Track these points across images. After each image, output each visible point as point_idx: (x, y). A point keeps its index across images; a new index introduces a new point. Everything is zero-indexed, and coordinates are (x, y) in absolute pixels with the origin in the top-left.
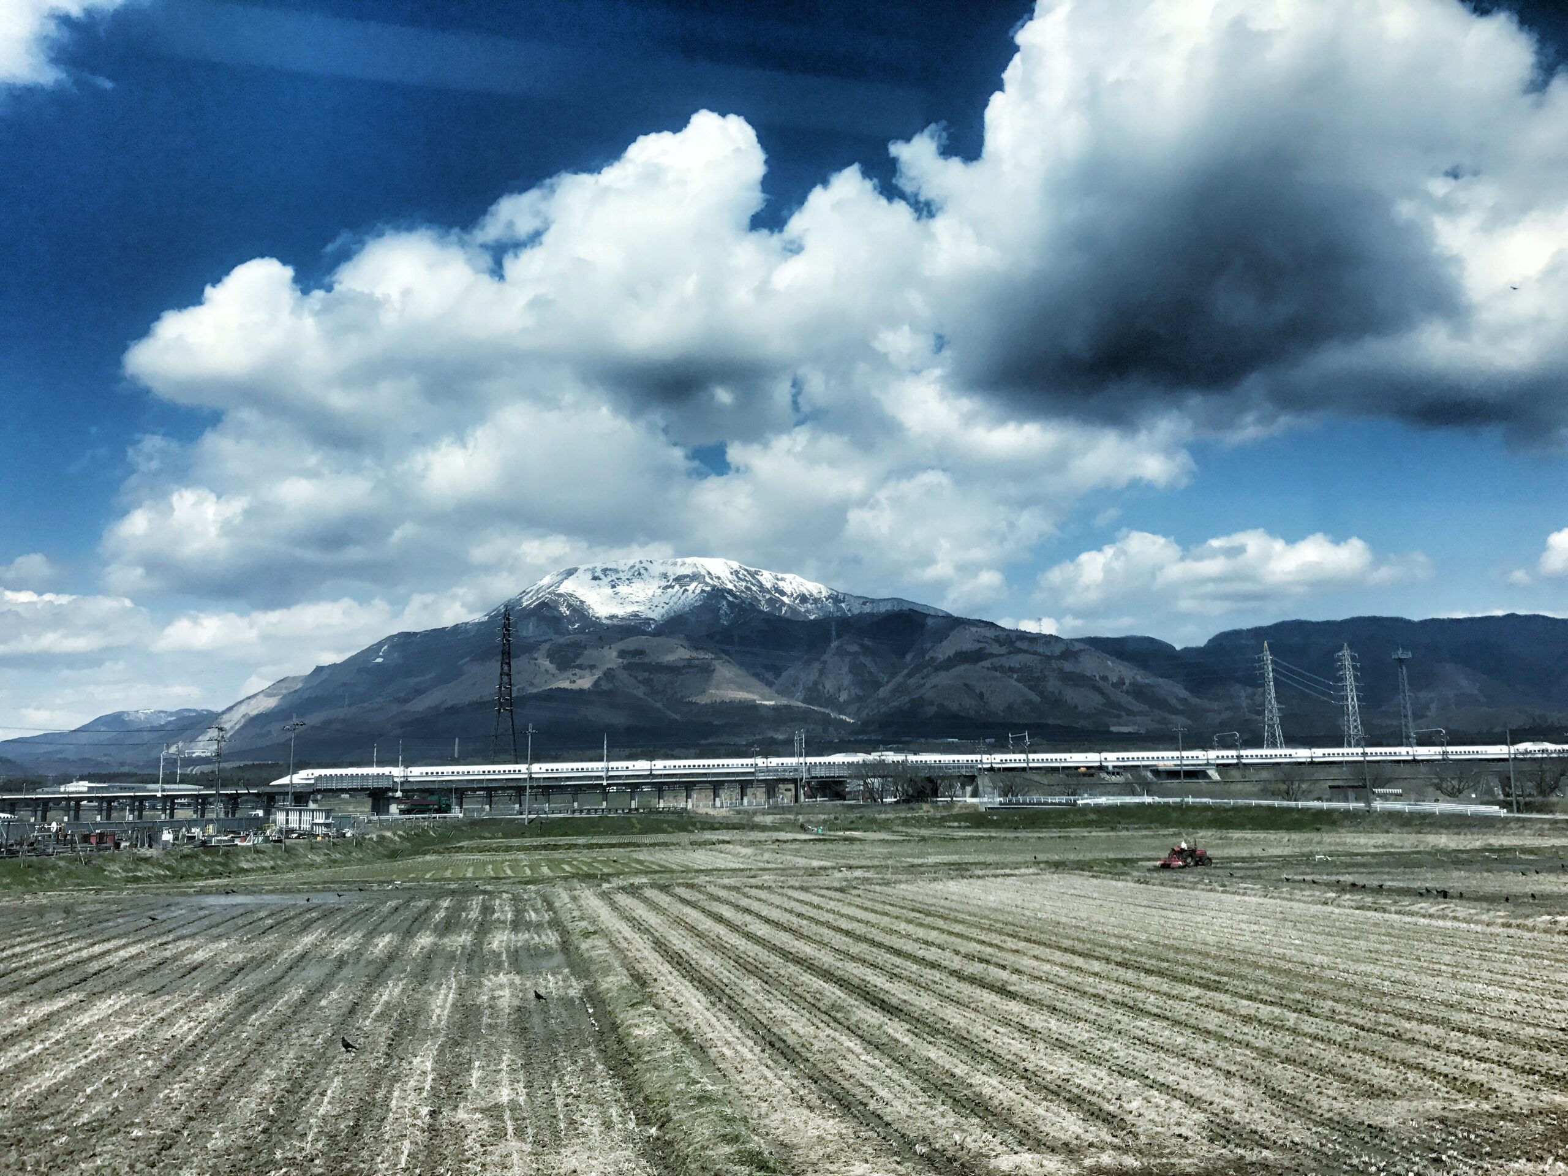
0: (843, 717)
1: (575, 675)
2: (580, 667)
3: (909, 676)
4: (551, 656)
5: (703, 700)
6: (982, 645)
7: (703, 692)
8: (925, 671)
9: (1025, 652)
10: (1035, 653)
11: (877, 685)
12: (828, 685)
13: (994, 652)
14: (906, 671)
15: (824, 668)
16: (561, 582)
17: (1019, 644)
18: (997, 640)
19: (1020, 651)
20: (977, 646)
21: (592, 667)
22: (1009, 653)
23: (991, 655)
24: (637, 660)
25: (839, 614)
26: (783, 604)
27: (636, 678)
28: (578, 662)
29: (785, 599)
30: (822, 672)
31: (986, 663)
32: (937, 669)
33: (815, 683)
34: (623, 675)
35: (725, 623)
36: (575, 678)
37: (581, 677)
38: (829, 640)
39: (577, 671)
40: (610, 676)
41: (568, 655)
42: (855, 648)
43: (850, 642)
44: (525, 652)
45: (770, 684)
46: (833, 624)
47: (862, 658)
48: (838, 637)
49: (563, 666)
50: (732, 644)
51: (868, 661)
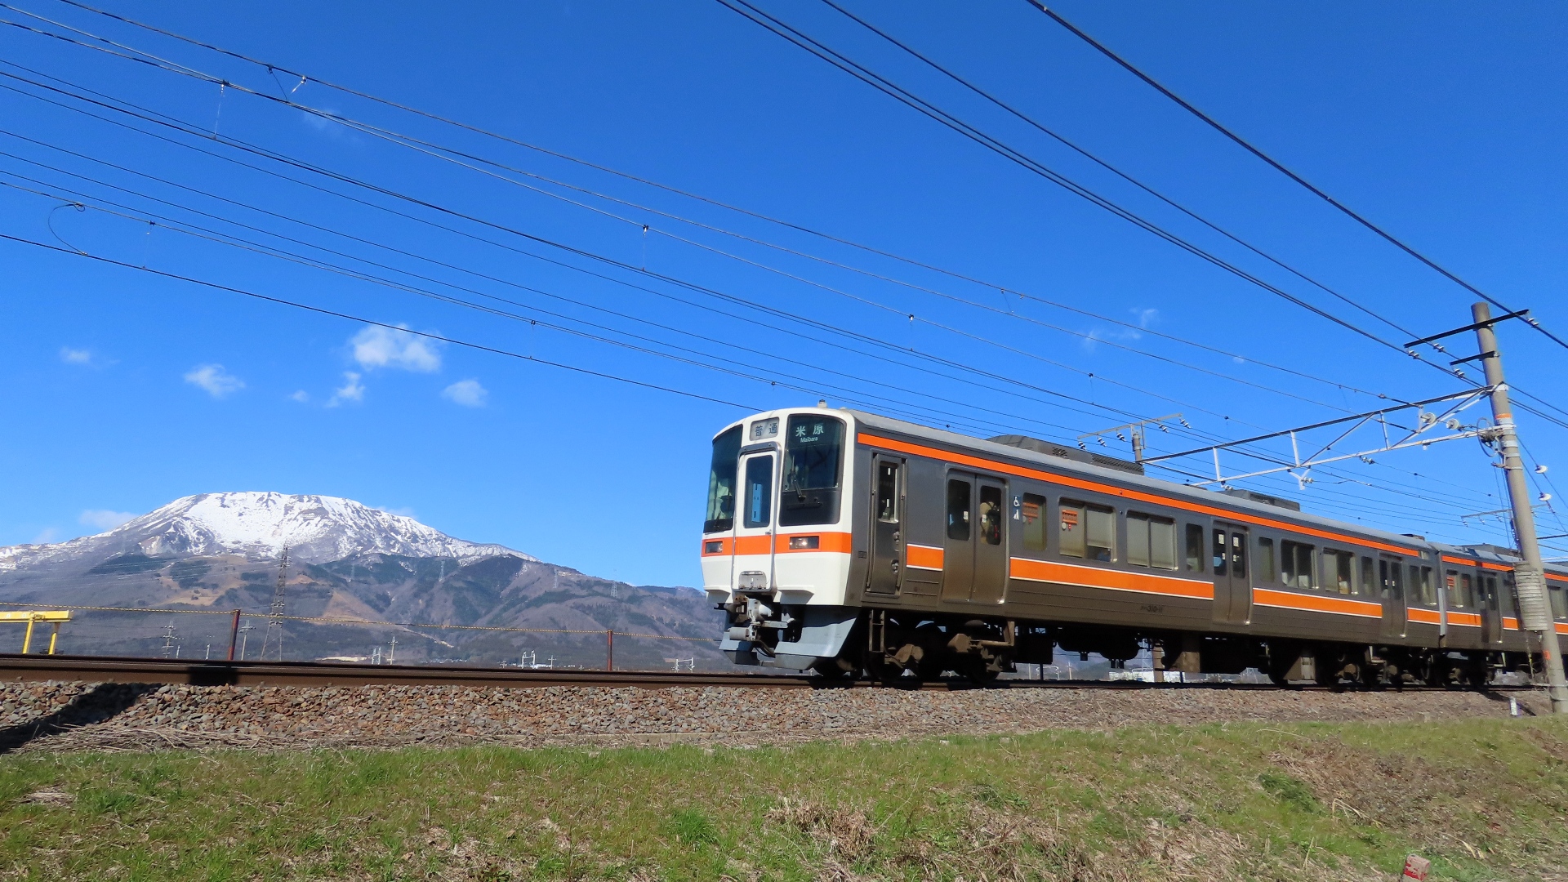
0: (443, 642)
1: (197, 592)
2: (204, 586)
3: (505, 610)
4: (173, 574)
5: (318, 622)
6: (567, 587)
7: (320, 615)
8: (518, 606)
9: (602, 595)
10: (608, 596)
11: (476, 616)
12: (433, 615)
13: (577, 593)
14: (502, 606)
15: (431, 600)
16: (189, 508)
17: (596, 588)
18: (580, 584)
19: (597, 594)
20: (563, 588)
21: (215, 586)
22: (589, 595)
23: (574, 596)
24: (258, 582)
25: (445, 554)
26: (397, 541)
27: (256, 599)
28: (201, 581)
29: (399, 538)
30: (428, 604)
31: (570, 602)
32: (528, 606)
33: (422, 612)
34: (245, 595)
35: (344, 556)
36: (197, 595)
37: (203, 595)
38: (438, 576)
39: (199, 589)
40: (232, 595)
41: (192, 573)
42: (460, 584)
43: (456, 578)
44: (148, 568)
45: (381, 611)
46: (443, 563)
47: (465, 593)
48: (446, 574)
49: (186, 584)
50: (349, 574)
51: (469, 596)
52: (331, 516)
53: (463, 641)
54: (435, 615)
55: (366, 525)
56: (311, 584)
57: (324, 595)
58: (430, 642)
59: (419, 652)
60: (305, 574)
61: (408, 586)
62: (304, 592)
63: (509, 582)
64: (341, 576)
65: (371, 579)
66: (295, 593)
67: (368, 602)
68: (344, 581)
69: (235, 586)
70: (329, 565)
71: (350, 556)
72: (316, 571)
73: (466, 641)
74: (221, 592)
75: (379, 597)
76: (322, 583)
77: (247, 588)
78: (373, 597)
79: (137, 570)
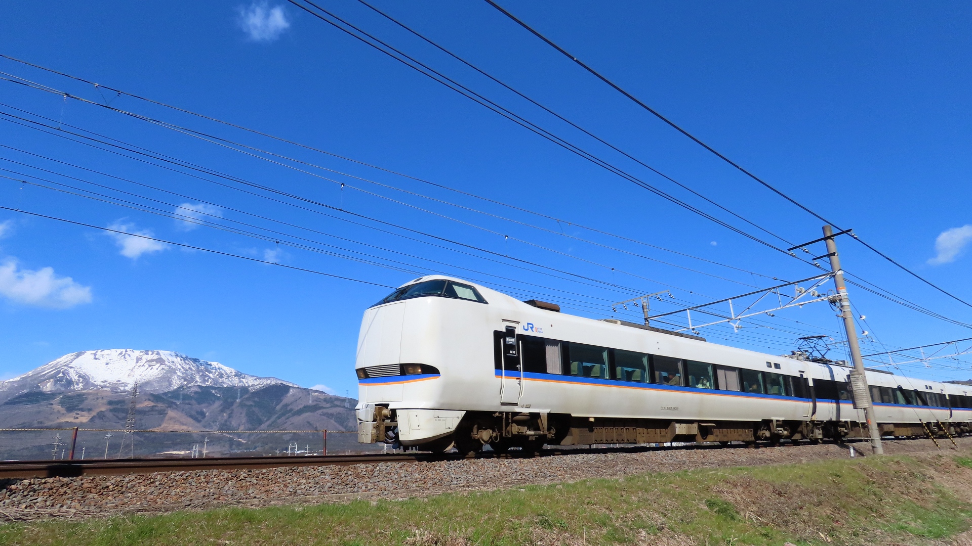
0: (240, 439)
1: (78, 414)
2: (82, 410)
3: (279, 418)
4: (62, 403)
5: (157, 430)
6: (318, 403)
7: (160, 425)
8: (287, 415)
9: (340, 406)
10: (344, 407)
11: (260, 422)
12: (233, 423)
13: (324, 406)
14: (276, 415)
15: (232, 413)
16: (72, 360)
17: (336, 403)
18: (325, 400)
19: (337, 406)
20: (315, 403)
21: (90, 410)
22: (331, 407)
23: (324, 408)
24: (119, 406)
25: (241, 384)
26: (210, 378)
27: (117, 417)
28: (80, 407)
29: (211, 375)
30: (230, 416)
31: (320, 412)
32: (294, 415)
33: (226, 421)
34: (110, 415)
35: (175, 388)
36: (78, 416)
37: (82, 416)
38: (236, 398)
39: (79, 412)
40: (101, 415)
41: (74, 402)
42: (250, 403)
43: (248, 399)
44: (44, 400)
45: (199, 421)
46: (239, 390)
47: (254, 409)
48: (241, 397)
49: (70, 409)
50: (178, 399)
51: (256, 410)
52: (166, 363)
53: (252, 438)
54: (234, 423)
55: (190, 368)
56: (153, 406)
57: (162, 413)
58: (231, 440)
59: (224, 446)
60: (149, 400)
61: (217, 405)
62: (149, 411)
63: (281, 401)
64: (173, 400)
65: (193, 402)
66: (142, 412)
67: (191, 416)
68: (175, 404)
69: (103, 409)
70: (165, 394)
71: (180, 388)
72: (157, 398)
73: (254, 438)
74: (94, 413)
75: (197, 412)
76: (160, 405)
77: (111, 410)
78: (194, 413)
79: (37, 401)
